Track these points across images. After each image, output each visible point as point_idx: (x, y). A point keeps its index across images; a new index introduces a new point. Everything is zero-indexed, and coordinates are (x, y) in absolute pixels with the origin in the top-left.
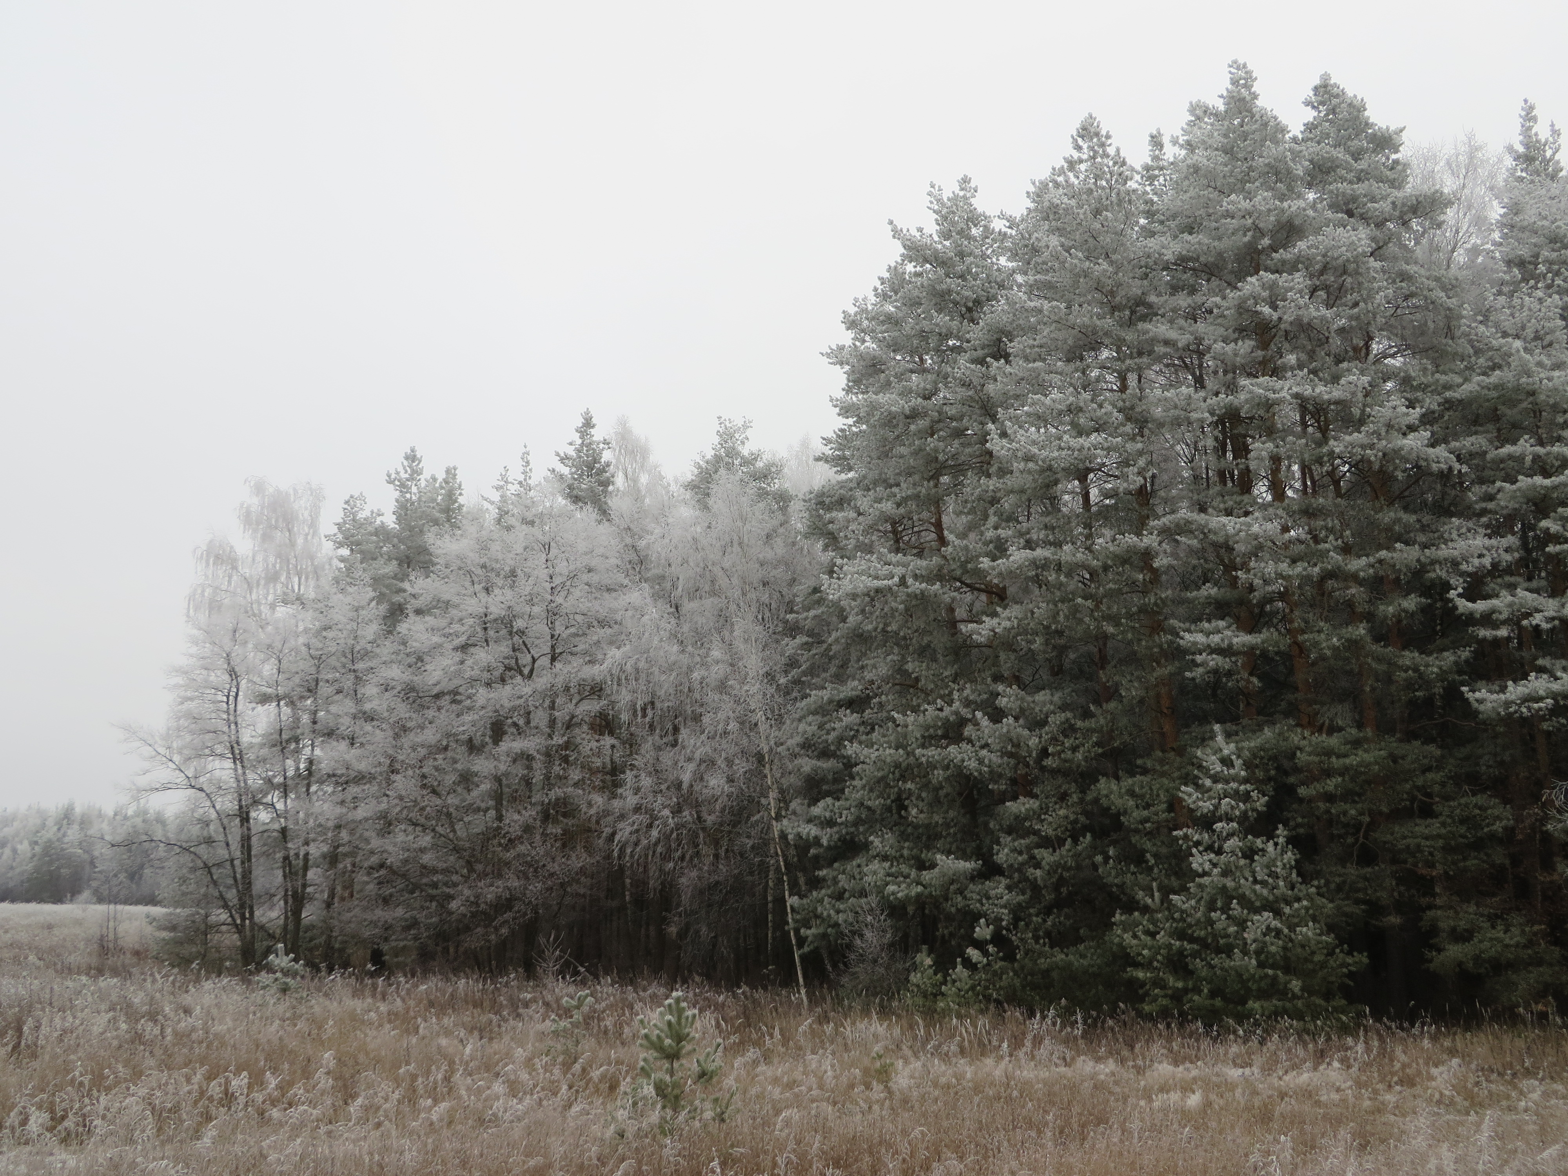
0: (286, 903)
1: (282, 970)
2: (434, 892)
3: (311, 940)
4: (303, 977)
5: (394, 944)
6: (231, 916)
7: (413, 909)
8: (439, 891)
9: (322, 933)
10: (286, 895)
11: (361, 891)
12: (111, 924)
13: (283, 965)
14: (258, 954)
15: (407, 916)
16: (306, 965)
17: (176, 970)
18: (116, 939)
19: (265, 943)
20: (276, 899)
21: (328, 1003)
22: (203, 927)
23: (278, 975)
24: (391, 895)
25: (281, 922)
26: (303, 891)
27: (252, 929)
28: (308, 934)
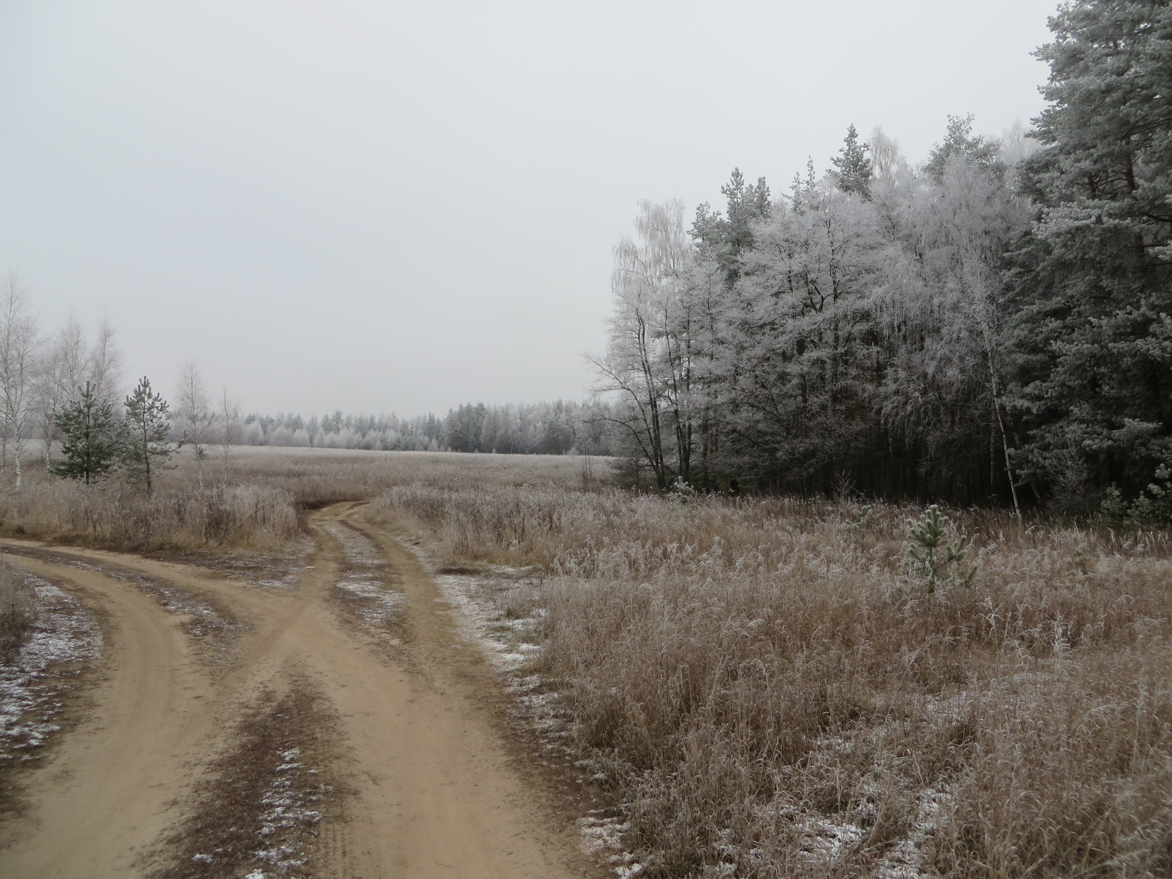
0: (680, 453)
1: (682, 491)
2: (766, 447)
3: (696, 475)
4: (693, 495)
5: (744, 478)
6: (651, 461)
7: (754, 457)
8: (769, 447)
9: (702, 471)
10: (680, 449)
11: (722, 447)
12: (588, 466)
13: (682, 488)
14: (667, 482)
15: (751, 461)
16: (695, 489)
17: (624, 491)
18: (591, 474)
19: (670, 477)
20: (674, 452)
21: (709, 510)
22: (636, 468)
23: (680, 493)
24: (740, 449)
25: (678, 464)
26: (689, 447)
27: (663, 469)
28: (694, 472)
